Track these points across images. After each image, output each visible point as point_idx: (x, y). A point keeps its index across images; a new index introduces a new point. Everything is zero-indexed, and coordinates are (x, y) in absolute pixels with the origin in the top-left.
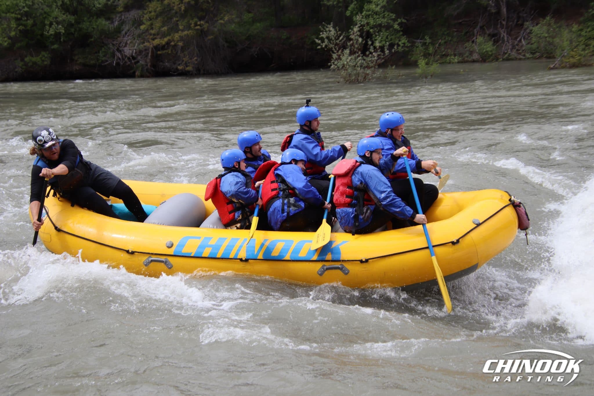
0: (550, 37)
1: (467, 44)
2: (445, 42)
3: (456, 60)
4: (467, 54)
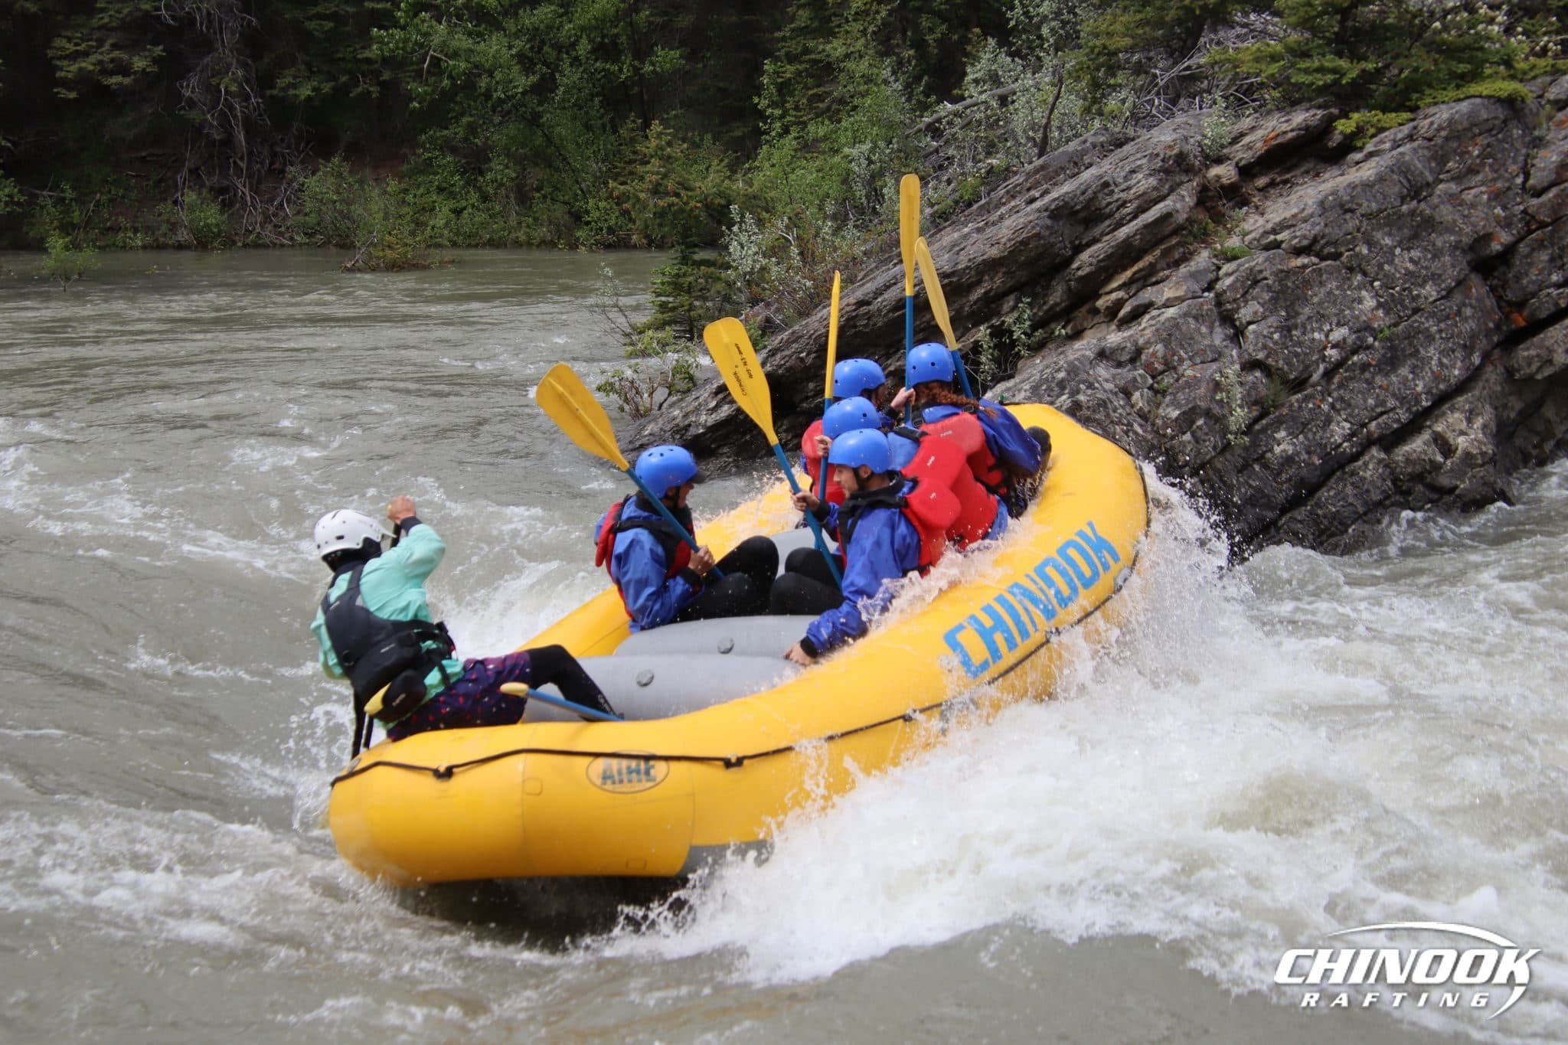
0: (342, 201)
1: (161, 207)
2: (111, 201)
3: (140, 243)
4: (164, 228)
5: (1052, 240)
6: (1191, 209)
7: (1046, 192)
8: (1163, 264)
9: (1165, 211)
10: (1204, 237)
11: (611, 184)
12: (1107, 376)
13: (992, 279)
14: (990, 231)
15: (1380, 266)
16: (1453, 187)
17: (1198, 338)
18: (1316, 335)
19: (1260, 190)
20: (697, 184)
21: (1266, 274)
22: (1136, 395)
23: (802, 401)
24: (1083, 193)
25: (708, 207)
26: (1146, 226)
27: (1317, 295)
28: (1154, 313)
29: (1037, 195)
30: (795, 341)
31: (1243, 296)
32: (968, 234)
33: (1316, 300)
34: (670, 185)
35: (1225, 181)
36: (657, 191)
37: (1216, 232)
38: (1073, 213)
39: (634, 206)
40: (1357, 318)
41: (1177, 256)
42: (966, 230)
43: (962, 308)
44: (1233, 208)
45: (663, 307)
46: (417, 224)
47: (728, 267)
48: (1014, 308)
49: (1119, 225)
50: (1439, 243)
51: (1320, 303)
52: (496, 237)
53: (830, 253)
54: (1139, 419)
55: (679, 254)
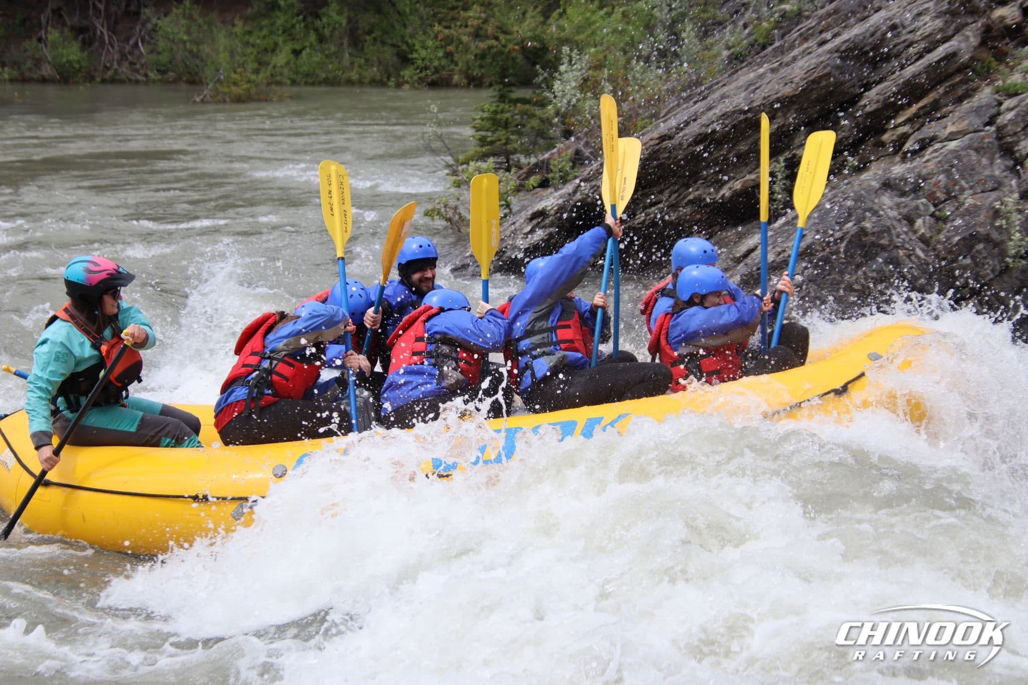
0: (192, 41)
1: (26, 44)
3: (6, 76)
4: (29, 64)
5: (842, 79)
6: (975, 49)
7: (837, 34)
8: (946, 101)
9: (949, 51)
10: (987, 75)
11: (437, 27)
12: (892, 205)
14: (783, 72)
17: (979, 169)
20: (515, 28)
22: (919, 222)
24: (872, 35)
25: (523, 49)
26: (932, 66)
28: (937, 146)
29: (829, 37)
31: (1024, 129)
32: (764, 74)
34: (490, 29)
35: (1009, 22)
36: (477, 35)
37: (999, 70)
38: (863, 53)
39: (457, 48)
41: (960, 93)
42: (761, 70)
44: (1016, 47)
45: (483, 141)
46: (260, 64)
47: (545, 103)
49: (905, 65)
52: (330, 76)
53: (638, 91)
54: (921, 244)
55: (496, 93)
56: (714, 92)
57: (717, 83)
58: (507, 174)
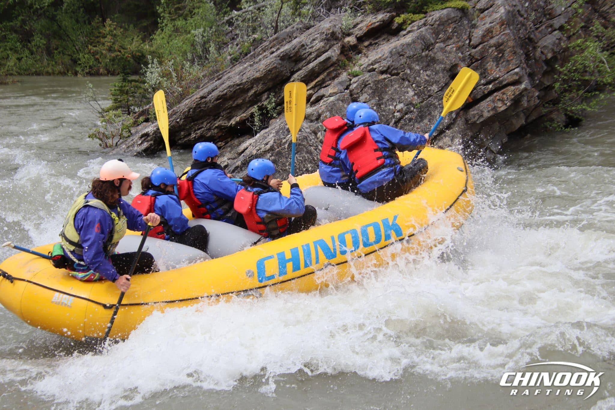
5: (282, 69)
6: (338, 55)
7: (278, 49)
8: (328, 79)
9: (328, 56)
10: (344, 67)
11: (90, 47)
12: (307, 126)
13: (257, 86)
14: (255, 66)
15: (415, 78)
16: (442, 45)
17: (344, 109)
18: (391, 107)
19: (366, 47)
20: (129, 47)
21: (370, 82)
22: (319, 134)
23: (179, 140)
24: (294, 49)
25: (133, 57)
26: (320, 63)
27: (390, 90)
28: (325, 99)
29: (275, 50)
30: (175, 114)
31: (361, 91)
32: (247, 67)
33: (390, 92)
34: (116, 47)
35: (352, 43)
36: (110, 50)
37: (349, 65)
38: (290, 58)
39: (100, 57)
40: (407, 99)
41: (333, 75)
42: (245, 66)
43: (245, 99)
44: (355, 55)
45: (116, 100)
47: (144, 82)
48: (268, 97)
49: (309, 62)
50: (438, 68)
51: (392, 94)
52: (38, 70)
53: (188, 76)
54: (320, 144)
55: (122, 77)
56: (224, 76)
57: (226, 72)
58: (128, 116)
